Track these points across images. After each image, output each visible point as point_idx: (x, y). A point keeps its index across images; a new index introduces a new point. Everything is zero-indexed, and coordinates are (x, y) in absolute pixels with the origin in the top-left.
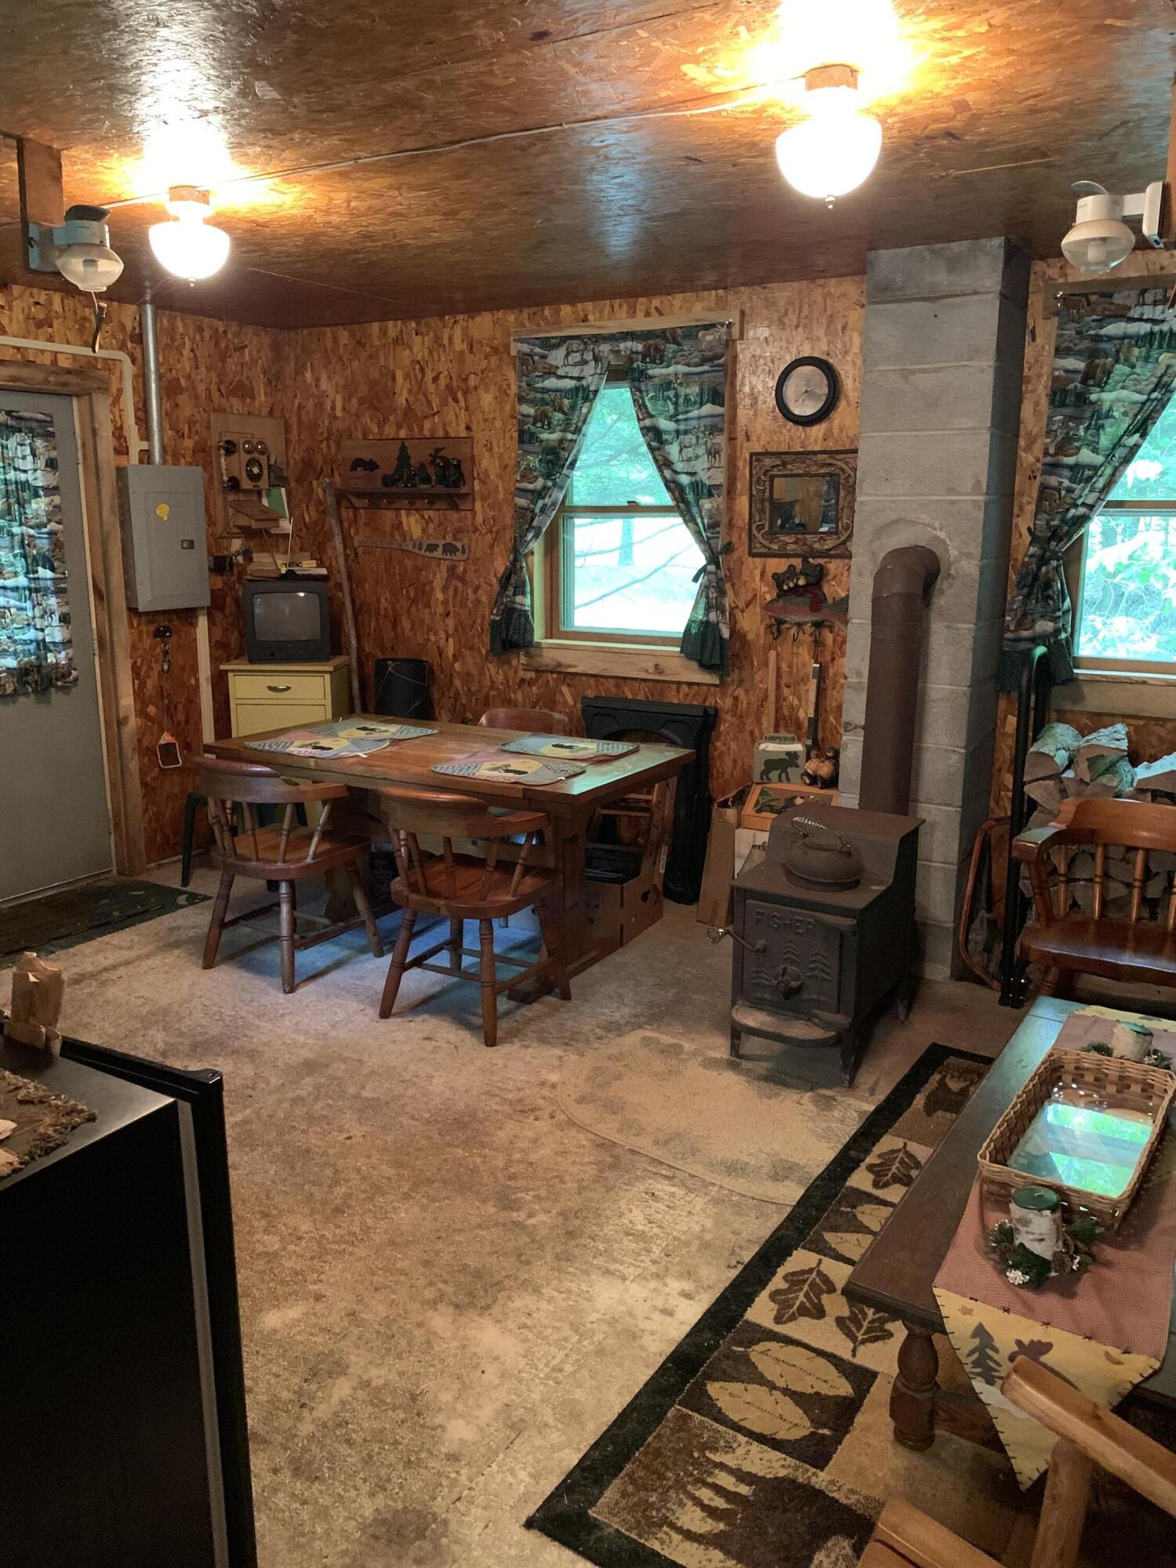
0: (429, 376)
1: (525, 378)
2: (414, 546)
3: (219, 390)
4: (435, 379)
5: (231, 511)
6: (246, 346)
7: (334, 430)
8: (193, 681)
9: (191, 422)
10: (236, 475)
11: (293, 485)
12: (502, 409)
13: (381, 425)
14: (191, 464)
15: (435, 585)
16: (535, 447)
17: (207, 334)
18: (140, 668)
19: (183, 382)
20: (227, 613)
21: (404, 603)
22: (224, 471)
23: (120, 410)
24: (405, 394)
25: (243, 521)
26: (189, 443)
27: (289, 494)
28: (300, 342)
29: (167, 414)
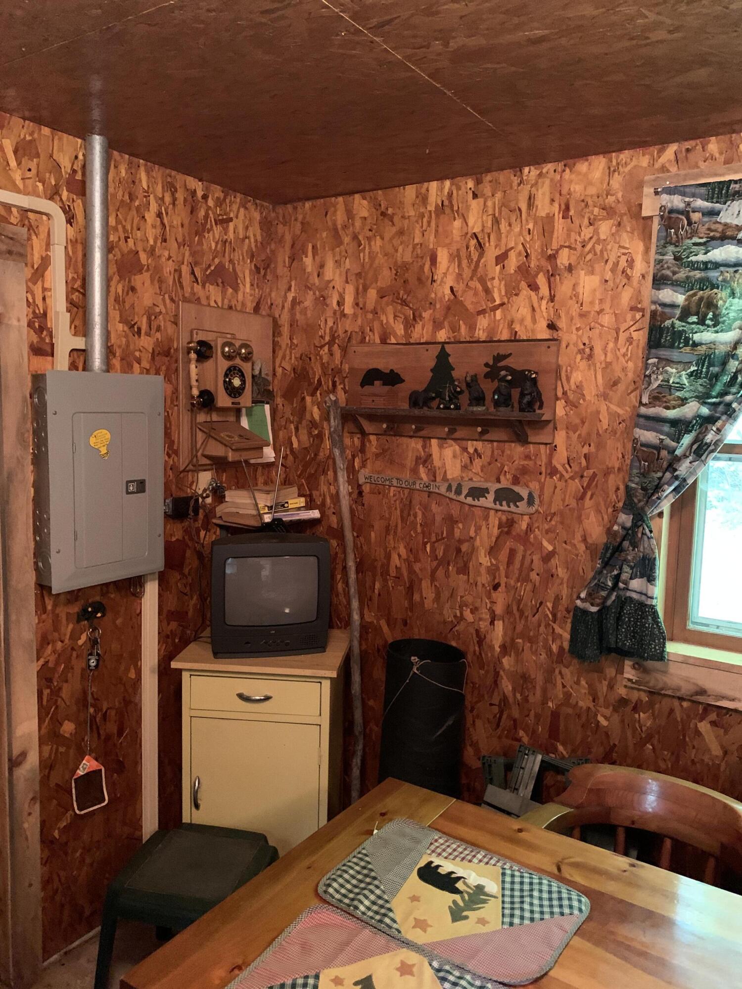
0: (492, 252)
1: (671, 248)
2: (449, 488)
3: (193, 273)
4: (501, 259)
5: (200, 436)
6: (231, 220)
7: (340, 332)
8: (132, 675)
9: (151, 315)
10: (210, 387)
11: (279, 400)
12: (615, 298)
13: (409, 325)
14: (148, 372)
15: (478, 542)
16: (683, 353)
17: (180, 196)
18: (54, 670)
19: (143, 257)
20: (186, 571)
21: (425, 565)
22: (194, 383)
23: (44, 290)
24: (450, 281)
25: (217, 450)
26: (146, 343)
27: (274, 412)
28: (300, 217)
29: (116, 300)
